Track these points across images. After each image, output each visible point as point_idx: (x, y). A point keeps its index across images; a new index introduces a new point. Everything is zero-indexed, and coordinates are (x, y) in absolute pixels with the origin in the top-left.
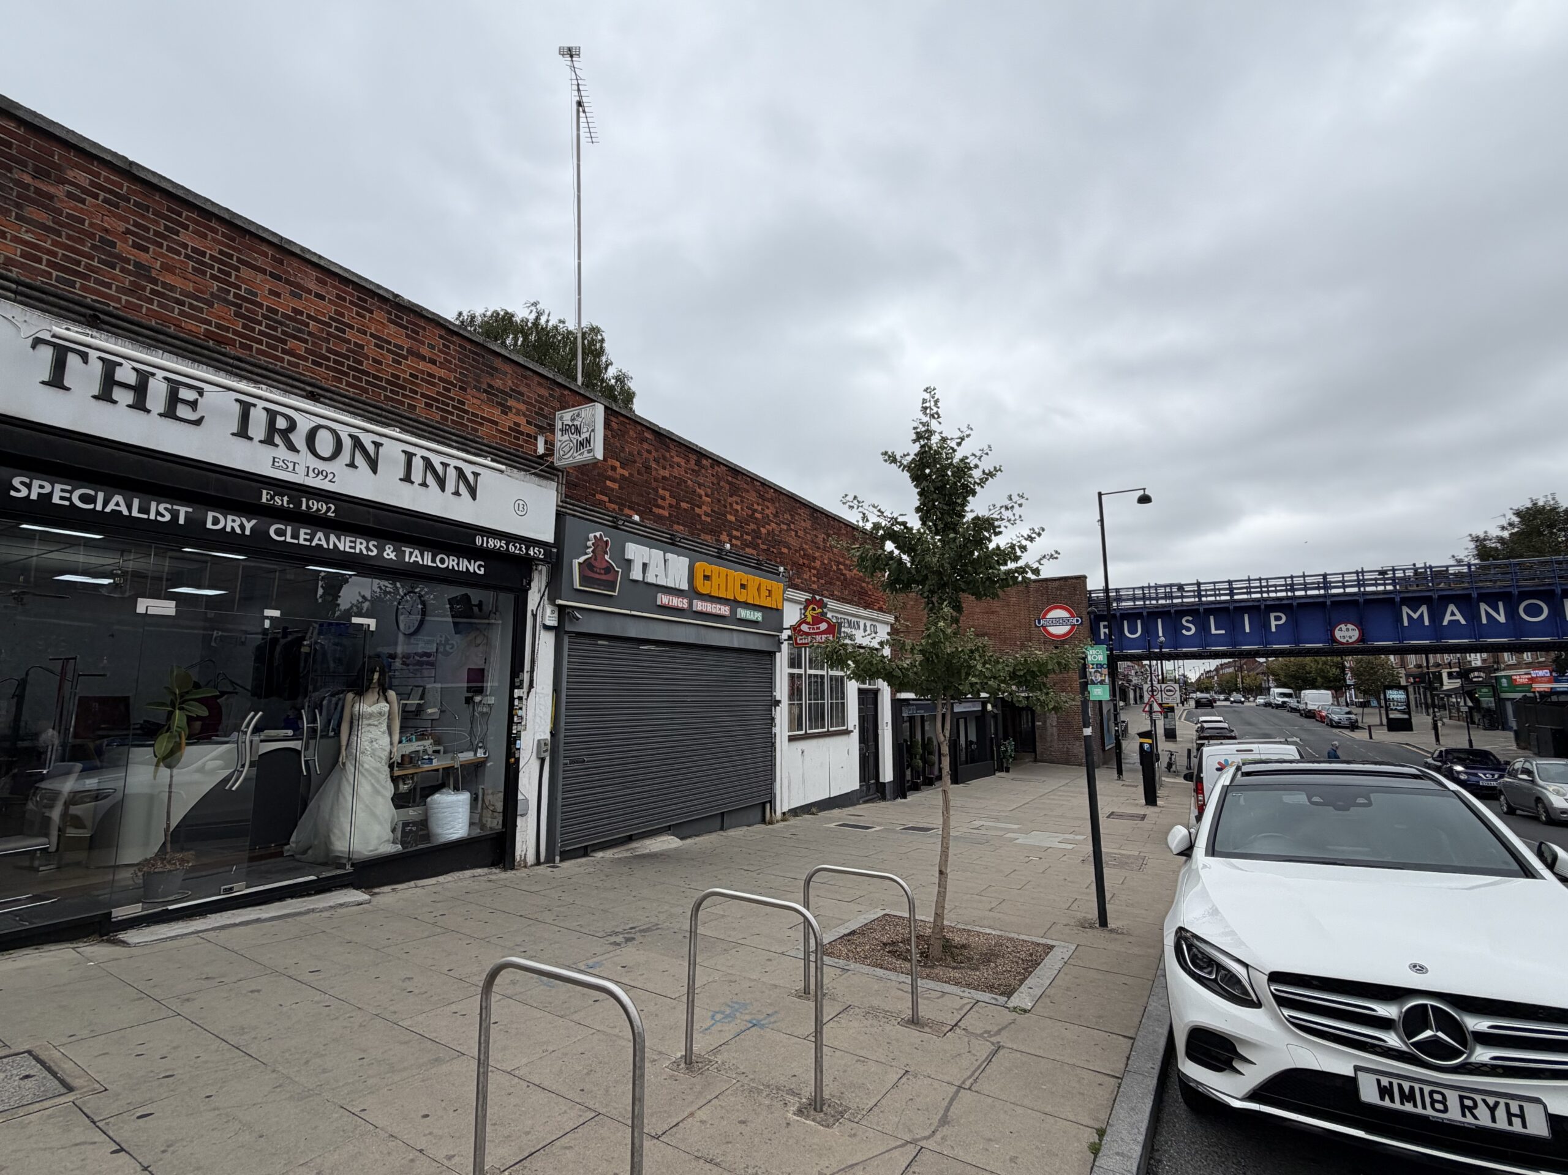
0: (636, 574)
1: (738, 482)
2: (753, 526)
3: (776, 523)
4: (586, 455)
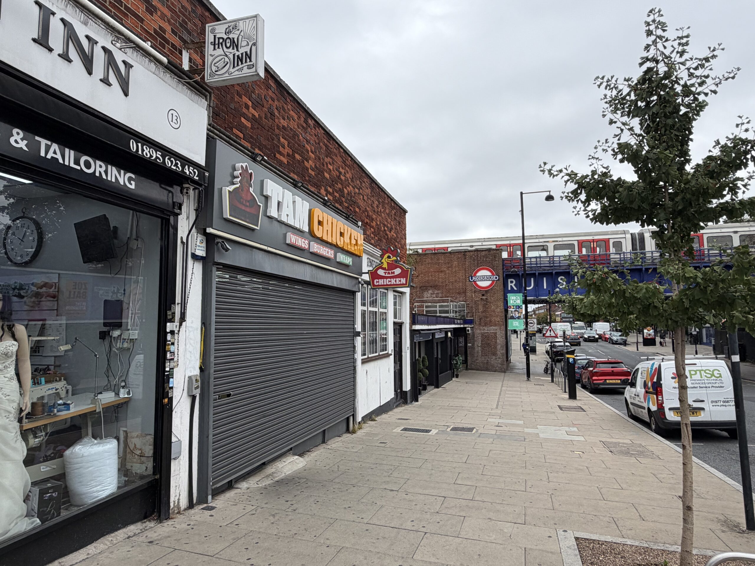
0: (273, 212)
1: (331, 146)
2: (340, 186)
3: (352, 187)
4: (246, 70)
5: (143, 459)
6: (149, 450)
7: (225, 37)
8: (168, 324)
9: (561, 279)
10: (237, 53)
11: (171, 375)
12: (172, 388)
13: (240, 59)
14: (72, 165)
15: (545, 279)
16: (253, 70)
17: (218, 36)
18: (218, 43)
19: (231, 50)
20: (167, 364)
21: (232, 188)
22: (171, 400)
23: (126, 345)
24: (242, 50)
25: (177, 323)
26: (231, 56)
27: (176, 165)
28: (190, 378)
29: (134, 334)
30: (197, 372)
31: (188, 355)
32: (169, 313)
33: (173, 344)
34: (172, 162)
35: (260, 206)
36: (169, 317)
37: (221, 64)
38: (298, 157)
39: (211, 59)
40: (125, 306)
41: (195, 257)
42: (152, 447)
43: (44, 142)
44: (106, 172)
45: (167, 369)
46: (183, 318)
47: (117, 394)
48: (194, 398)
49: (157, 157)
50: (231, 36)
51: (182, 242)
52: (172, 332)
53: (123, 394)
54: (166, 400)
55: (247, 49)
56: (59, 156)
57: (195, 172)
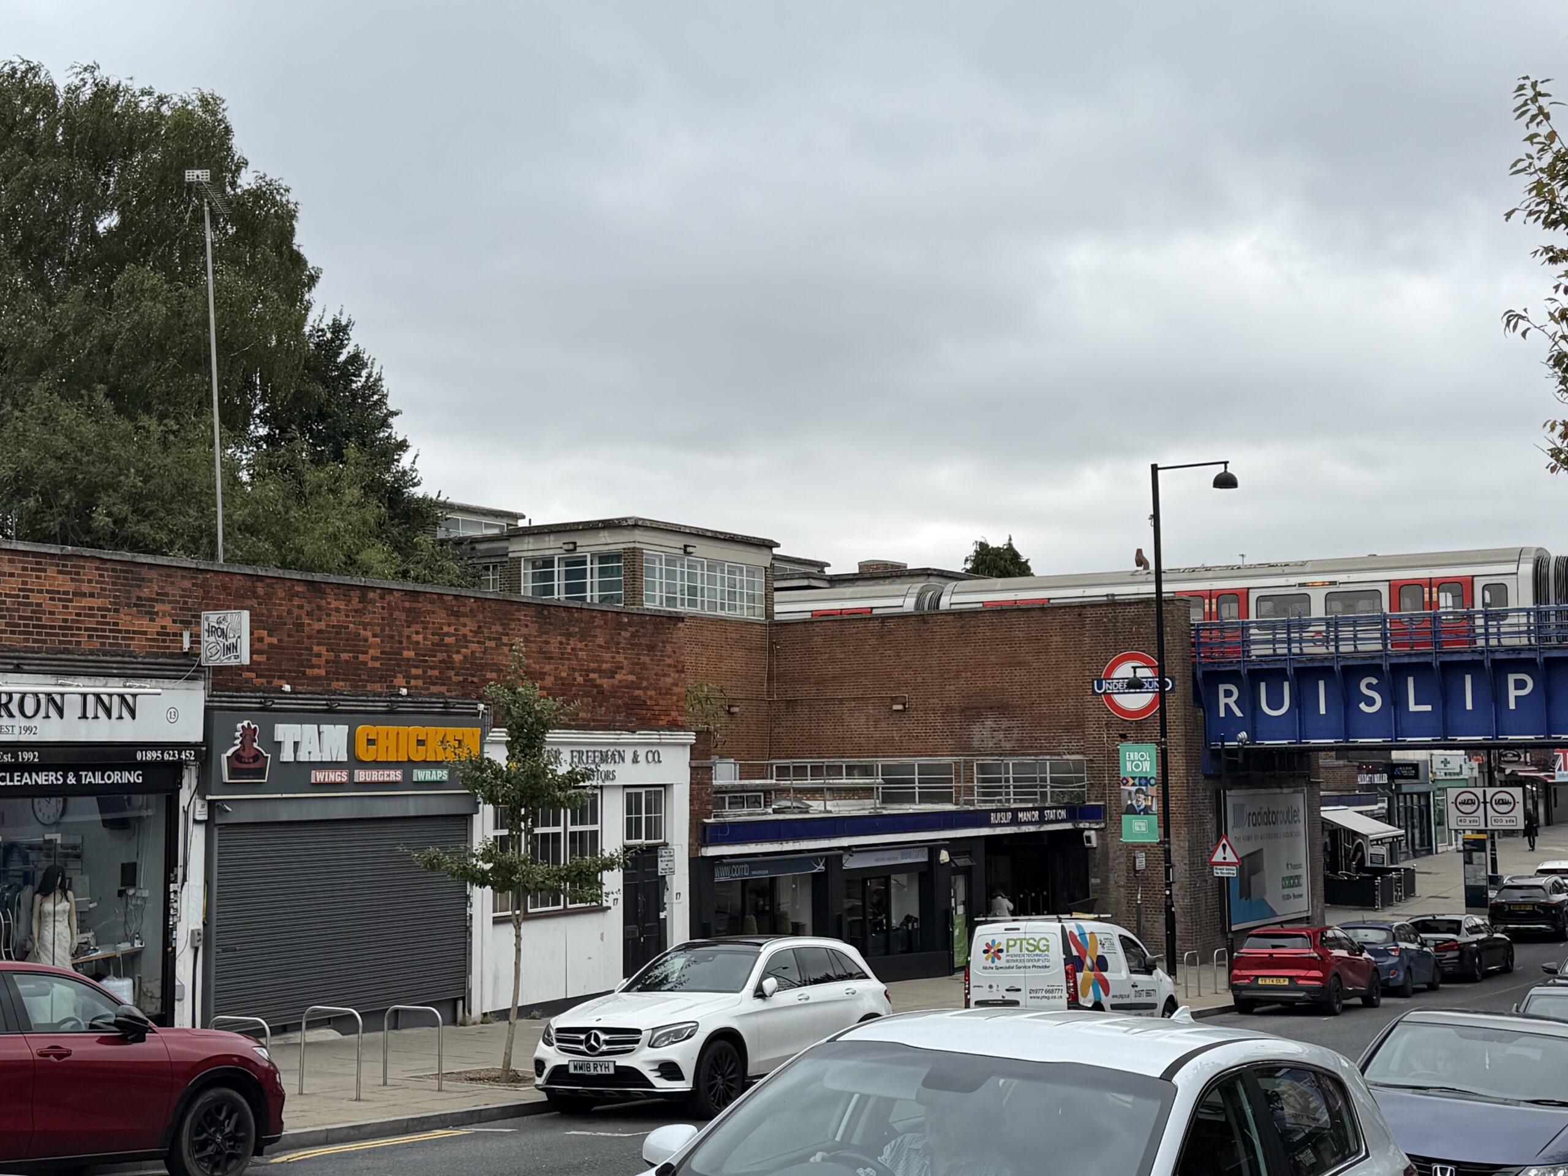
4: (233, 659)
5: (154, 1000)
6: (158, 993)
7: (217, 626)
8: (171, 885)
9: (1369, 686)
10: (226, 643)
11: (174, 928)
12: (175, 939)
13: (229, 649)
14: (100, 782)
15: (1322, 684)
16: (238, 660)
17: (212, 624)
18: (212, 631)
19: (221, 639)
20: (171, 919)
21: (230, 752)
22: (174, 949)
23: (139, 902)
24: (230, 641)
25: (179, 884)
26: (222, 645)
27: (174, 756)
28: (192, 931)
29: (146, 893)
30: (200, 926)
31: (191, 911)
32: (172, 875)
33: (176, 901)
34: (169, 754)
35: (267, 757)
36: (173, 879)
37: (214, 651)
38: (344, 656)
39: (206, 644)
40: (138, 868)
41: (196, 822)
42: (160, 990)
43: (83, 773)
44: (121, 778)
45: (171, 923)
46: (184, 879)
47: (133, 945)
48: (196, 949)
49: (158, 757)
50: (221, 626)
51: (184, 811)
52: (175, 892)
53: (137, 944)
54: (170, 949)
55: (234, 640)
56: (92, 780)
57: (191, 754)
